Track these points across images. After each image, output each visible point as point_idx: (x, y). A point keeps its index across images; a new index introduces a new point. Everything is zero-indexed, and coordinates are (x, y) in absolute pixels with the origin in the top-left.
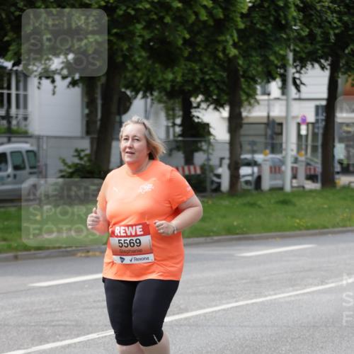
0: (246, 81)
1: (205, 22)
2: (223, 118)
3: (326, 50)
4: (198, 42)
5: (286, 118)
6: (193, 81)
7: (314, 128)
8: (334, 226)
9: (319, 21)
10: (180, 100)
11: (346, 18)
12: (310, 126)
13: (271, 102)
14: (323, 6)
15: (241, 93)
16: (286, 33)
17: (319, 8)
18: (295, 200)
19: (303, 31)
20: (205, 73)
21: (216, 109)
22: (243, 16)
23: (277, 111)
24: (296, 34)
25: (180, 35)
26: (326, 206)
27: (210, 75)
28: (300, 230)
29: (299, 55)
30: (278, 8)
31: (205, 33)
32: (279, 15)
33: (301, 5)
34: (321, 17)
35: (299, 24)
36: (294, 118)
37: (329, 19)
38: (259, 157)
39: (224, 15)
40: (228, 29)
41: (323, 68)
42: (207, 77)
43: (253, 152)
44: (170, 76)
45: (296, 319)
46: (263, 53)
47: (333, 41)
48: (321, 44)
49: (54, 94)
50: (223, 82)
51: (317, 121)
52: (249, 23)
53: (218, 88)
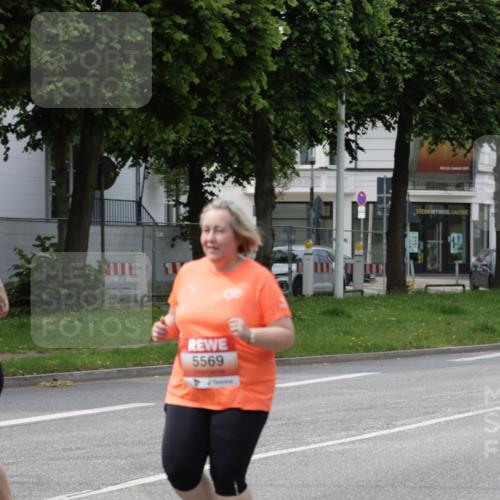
0: (280, 144)
1: (221, 62)
2: (248, 195)
3: (392, 102)
4: (212, 89)
5: (337, 195)
6: (205, 142)
7: (375, 210)
8: (404, 347)
9: (383, 62)
10: (186, 169)
11: (419, 58)
12: (371, 206)
13: (316, 173)
14: (388, 41)
15: (273, 160)
16: (336, 79)
17: (382, 44)
18: (349, 310)
19: (360, 75)
20: (222, 132)
21: (236, 181)
22: (274, 53)
23: (325, 186)
24: (349, 79)
25: (185, 80)
26: (394, 319)
27: (228, 134)
28: (357, 351)
29: (354, 109)
30: (324, 44)
31: (222, 77)
32: (326, 53)
33: (358, 40)
34: (385, 56)
35: (354, 66)
36: (348, 195)
37: (396, 59)
38: (299, 250)
39: (248, 51)
40: (254, 71)
41: (388, 127)
42: (225, 138)
43: (291, 242)
44: (173, 136)
45: (350, 476)
46: (303, 106)
47: (401, 90)
48: (384, 93)
49: (6, 159)
50: (248, 145)
51: (380, 200)
52: (282, 64)
53: (240, 153)
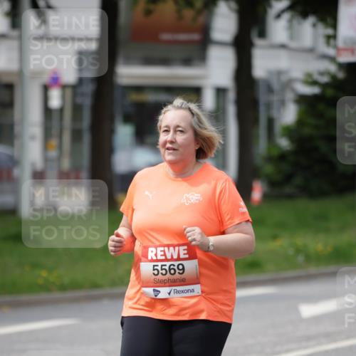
5: (20, 73)
7: (75, 95)
12: (69, 92)
28: (49, 291)
51: (81, 81)
